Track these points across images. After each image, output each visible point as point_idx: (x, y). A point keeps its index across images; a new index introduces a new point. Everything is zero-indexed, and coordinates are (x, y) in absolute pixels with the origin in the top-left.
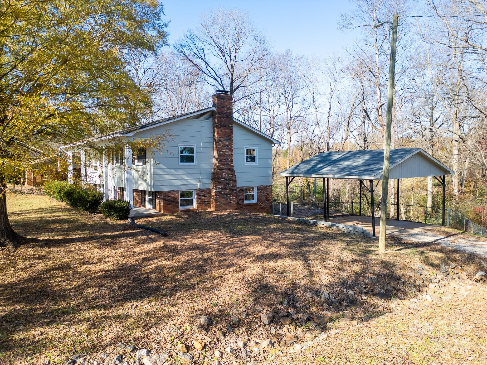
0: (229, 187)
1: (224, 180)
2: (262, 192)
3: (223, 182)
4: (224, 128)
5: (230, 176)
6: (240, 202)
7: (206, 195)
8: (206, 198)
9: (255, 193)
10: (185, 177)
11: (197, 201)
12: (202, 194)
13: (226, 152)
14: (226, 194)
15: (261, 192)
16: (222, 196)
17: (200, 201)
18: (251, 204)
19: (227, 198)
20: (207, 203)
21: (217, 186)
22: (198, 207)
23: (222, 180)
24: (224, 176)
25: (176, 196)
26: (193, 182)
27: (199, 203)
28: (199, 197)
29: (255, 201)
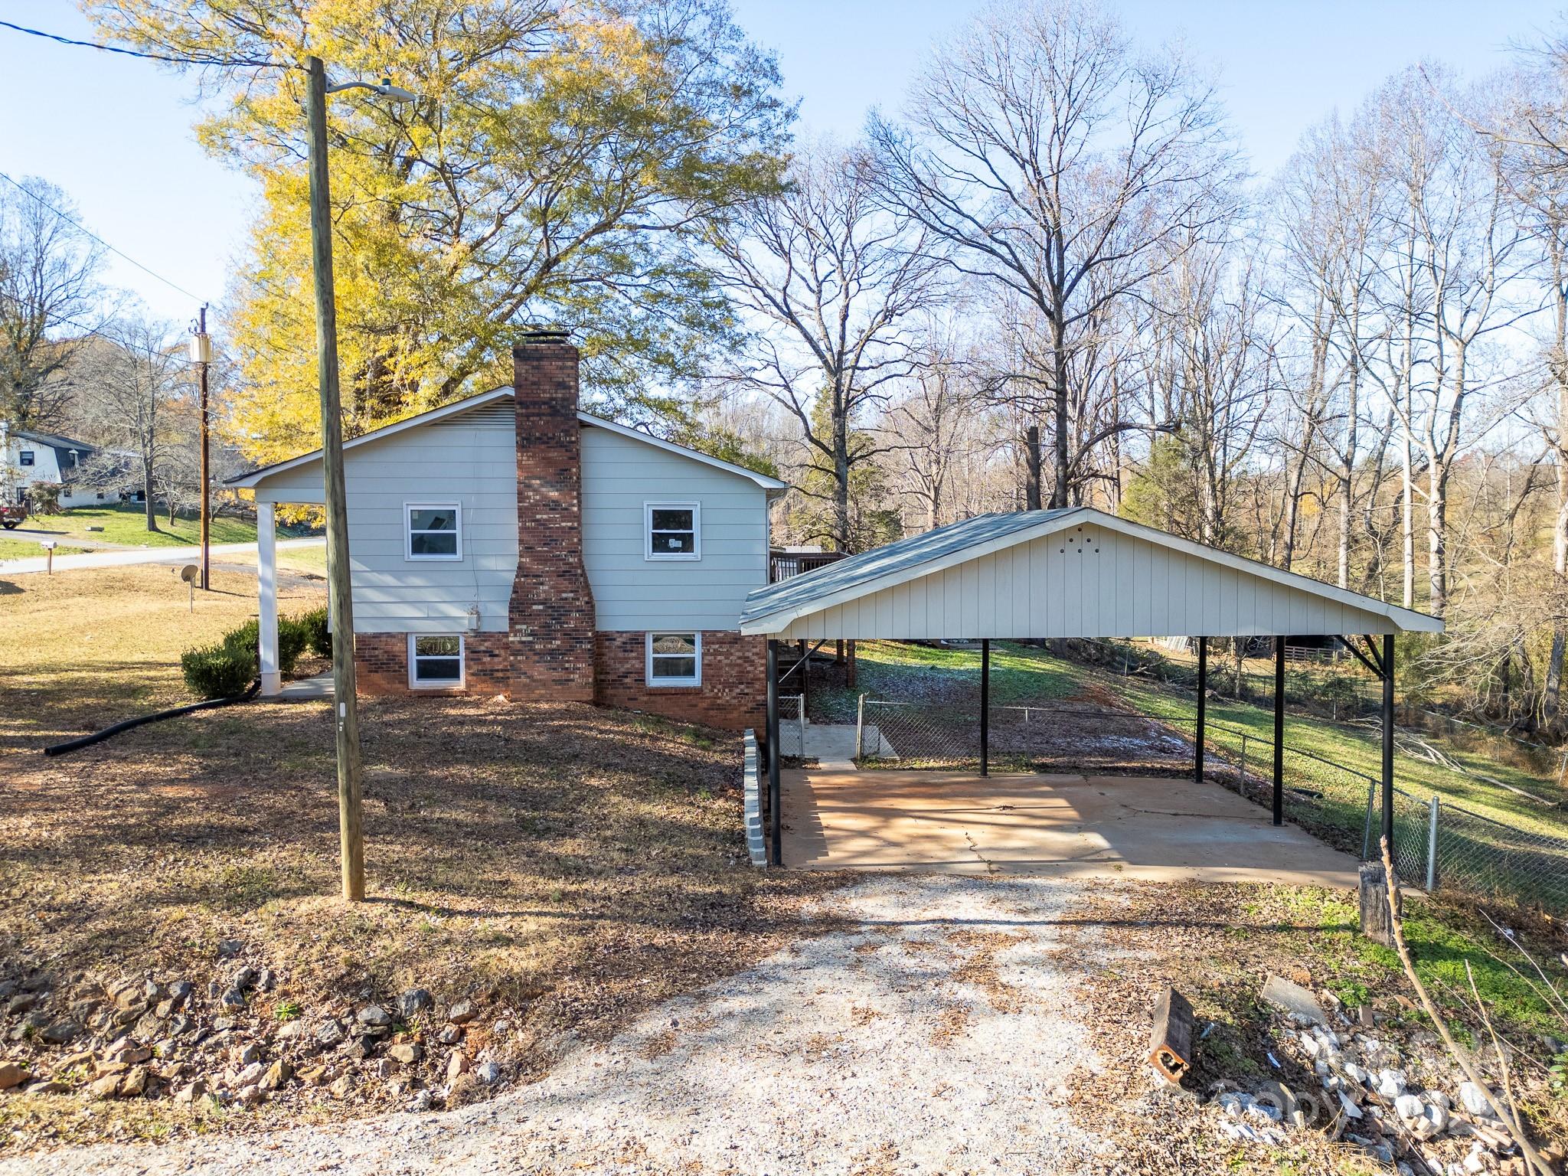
0: (562, 630)
1: (541, 607)
2: (721, 654)
3: (539, 614)
4: (543, 447)
5: (564, 595)
6: (627, 680)
7: (497, 652)
8: (496, 659)
9: (697, 653)
10: (429, 595)
11: (467, 667)
12: (483, 648)
13: (549, 520)
14: (552, 653)
15: (716, 653)
16: (536, 658)
17: (475, 668)
18: (676, 688)
19: (554, 665)
20: (500, 674)
21: (518, 627)
22: (469, 685)
23: (535, 607)
24: (543, 596)
25: (396, 649)
26: (454, 611)
27: (473, 674)
28: (472, 656)
29: (695, 681)
